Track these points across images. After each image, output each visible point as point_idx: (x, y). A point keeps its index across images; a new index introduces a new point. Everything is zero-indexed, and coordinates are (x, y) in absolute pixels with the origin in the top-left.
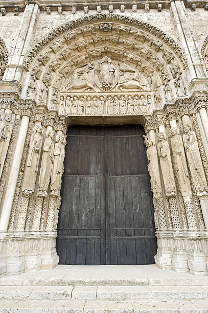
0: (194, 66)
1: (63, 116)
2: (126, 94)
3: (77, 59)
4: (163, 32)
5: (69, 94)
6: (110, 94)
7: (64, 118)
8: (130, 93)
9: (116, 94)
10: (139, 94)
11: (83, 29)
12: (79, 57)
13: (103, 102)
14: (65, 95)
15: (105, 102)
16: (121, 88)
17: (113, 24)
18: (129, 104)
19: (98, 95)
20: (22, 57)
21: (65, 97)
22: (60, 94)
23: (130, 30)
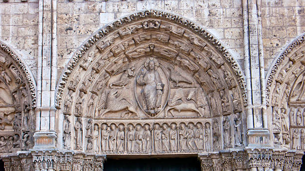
0: (253, 109)
1: (101, 157)
2: (178, 121)
3: (113, 68)
4: (224, 49)
5: (105, 121)
6: (157, 121)
7: (101, 159)
8: (183, 120)
9: (165, 121)
10: (195, 121)
11: (121, 32)
12: (115, 63)
13: (149, 132)
14: (100, 122)
15: (151, 132)
16: (172, 111)
17: (161, 23)
18: (181, 136)
19: (143, 122)
20: (53, 93)
21: (100, 125)
22: (94, 121)
23: (184, 32)
